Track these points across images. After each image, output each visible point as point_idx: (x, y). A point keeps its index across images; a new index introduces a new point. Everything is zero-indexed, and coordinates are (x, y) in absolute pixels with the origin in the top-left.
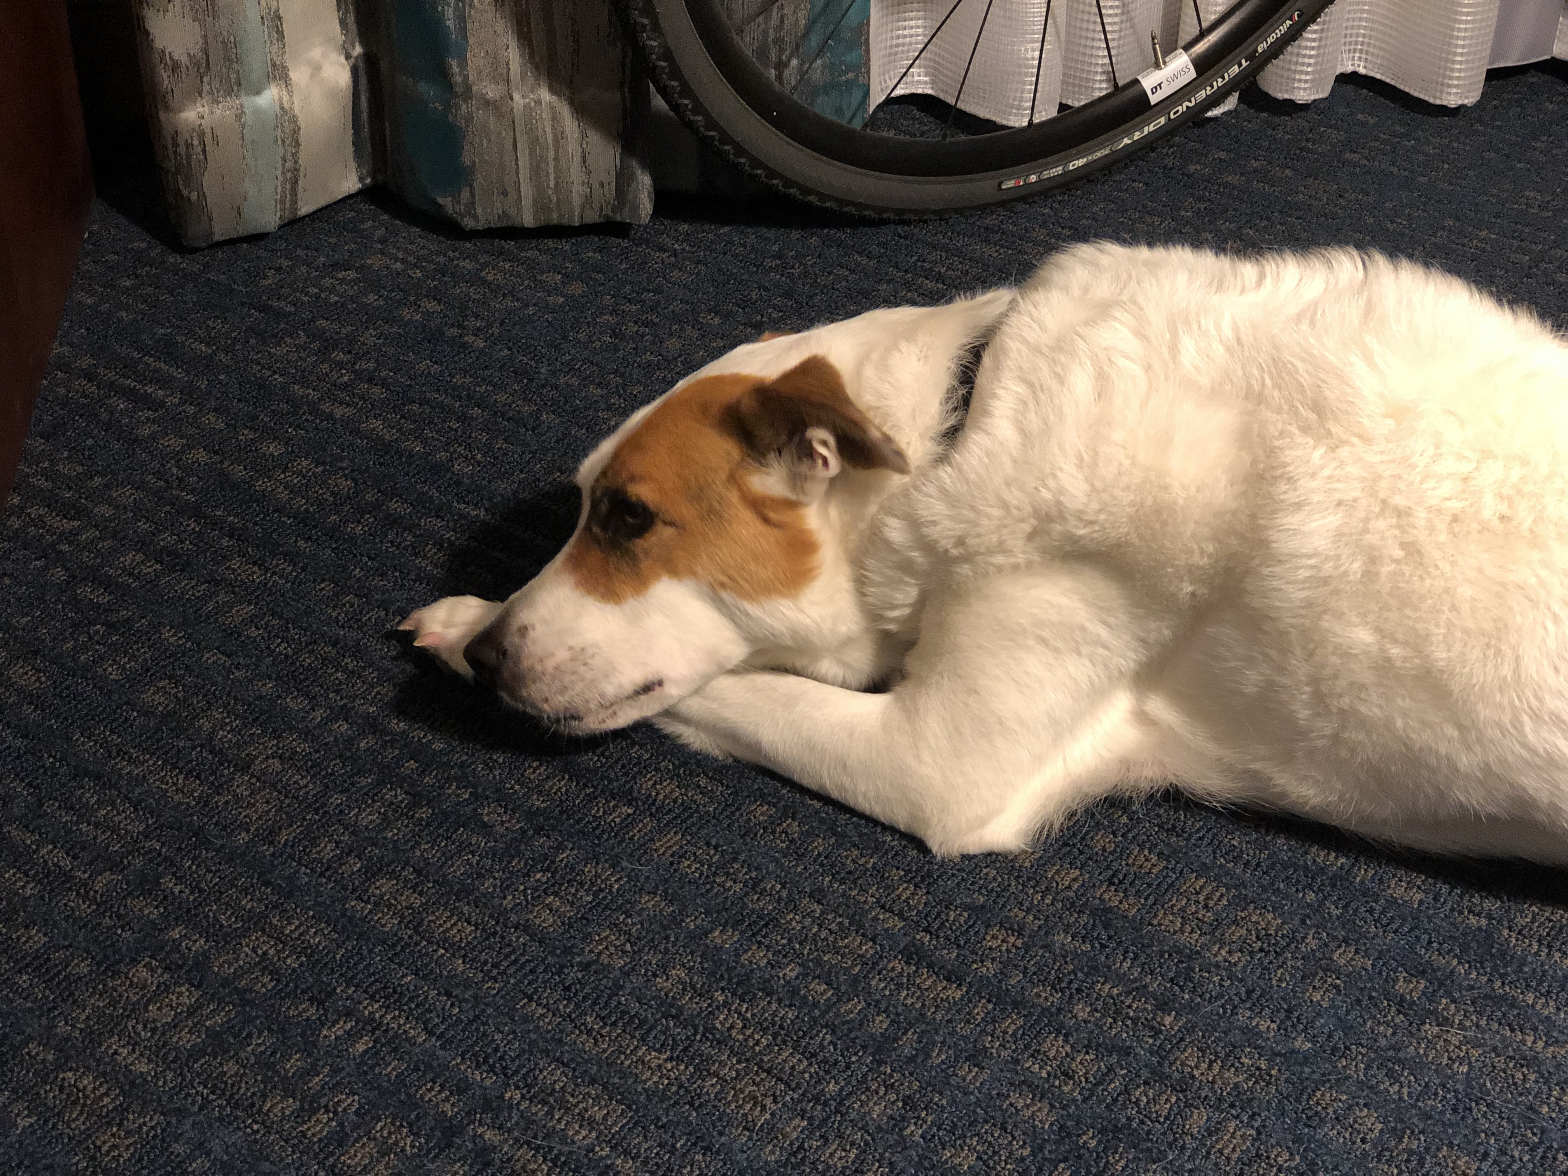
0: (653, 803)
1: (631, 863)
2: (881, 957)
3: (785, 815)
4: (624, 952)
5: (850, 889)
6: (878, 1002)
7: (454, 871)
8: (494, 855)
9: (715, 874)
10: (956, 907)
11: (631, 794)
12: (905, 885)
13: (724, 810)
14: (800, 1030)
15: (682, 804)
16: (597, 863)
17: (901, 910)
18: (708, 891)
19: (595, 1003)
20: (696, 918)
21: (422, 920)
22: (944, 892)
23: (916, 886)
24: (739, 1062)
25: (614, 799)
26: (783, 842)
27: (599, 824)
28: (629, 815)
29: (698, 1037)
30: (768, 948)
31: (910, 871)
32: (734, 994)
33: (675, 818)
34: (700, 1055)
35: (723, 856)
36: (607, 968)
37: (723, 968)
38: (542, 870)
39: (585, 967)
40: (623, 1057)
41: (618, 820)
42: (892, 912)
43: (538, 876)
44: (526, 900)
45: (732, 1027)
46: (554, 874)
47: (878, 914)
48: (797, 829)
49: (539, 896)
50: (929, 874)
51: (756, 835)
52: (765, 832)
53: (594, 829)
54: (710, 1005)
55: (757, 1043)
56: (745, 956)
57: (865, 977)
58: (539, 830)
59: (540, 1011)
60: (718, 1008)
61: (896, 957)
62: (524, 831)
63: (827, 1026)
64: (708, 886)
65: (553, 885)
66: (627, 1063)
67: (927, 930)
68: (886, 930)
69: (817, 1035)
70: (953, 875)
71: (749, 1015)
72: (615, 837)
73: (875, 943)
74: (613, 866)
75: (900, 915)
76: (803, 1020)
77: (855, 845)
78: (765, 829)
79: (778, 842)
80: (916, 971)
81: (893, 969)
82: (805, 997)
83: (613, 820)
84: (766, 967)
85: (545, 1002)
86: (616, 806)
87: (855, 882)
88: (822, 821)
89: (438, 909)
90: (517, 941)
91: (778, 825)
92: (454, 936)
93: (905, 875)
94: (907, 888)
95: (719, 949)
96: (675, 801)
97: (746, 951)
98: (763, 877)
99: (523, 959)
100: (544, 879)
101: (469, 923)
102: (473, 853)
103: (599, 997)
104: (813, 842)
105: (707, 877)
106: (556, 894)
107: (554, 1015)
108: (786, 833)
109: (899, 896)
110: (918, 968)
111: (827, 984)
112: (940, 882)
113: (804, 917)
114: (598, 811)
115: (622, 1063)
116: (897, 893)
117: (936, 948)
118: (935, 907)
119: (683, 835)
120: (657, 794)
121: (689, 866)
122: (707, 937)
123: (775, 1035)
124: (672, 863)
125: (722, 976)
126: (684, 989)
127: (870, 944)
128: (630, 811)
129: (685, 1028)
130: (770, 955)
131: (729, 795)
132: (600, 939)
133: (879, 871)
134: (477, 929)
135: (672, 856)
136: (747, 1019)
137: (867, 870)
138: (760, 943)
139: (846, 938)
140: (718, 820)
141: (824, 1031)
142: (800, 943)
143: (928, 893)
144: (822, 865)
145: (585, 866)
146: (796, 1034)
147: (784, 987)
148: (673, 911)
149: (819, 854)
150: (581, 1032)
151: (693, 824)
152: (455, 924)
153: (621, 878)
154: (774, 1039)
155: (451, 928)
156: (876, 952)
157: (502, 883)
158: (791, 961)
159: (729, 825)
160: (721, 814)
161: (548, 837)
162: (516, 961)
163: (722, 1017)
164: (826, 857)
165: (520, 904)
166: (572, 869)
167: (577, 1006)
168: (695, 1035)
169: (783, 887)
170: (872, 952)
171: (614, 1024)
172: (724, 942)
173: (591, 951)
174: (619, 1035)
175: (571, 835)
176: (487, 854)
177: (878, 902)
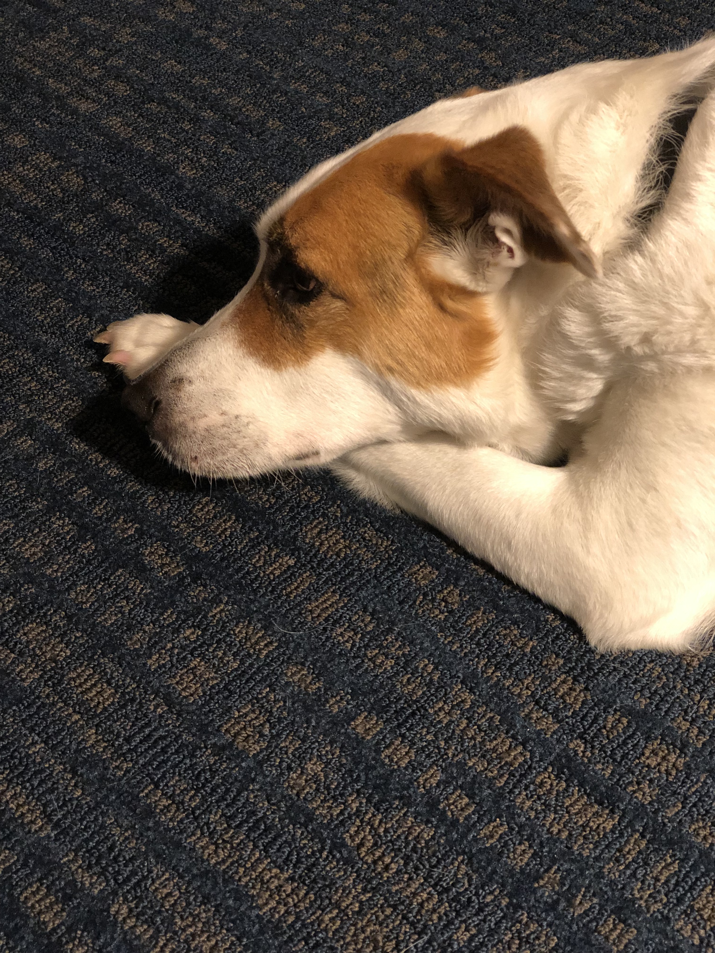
0: (315, 556)
1: (284, 627)
2: (530, 767)
3: (446, 581)
4: (262, 735)
5: (505, 677)
6: (521, 827)
7: (105, 620)
8: (148, 605)
9: (367, 646)
10: (615, 711)
11: (294, 543)
12: (563, 676)
13: (386, 569)
14: (434, 855)
15: (344, 559)
16: (249, 623)
17: (557, 709)
18: (358, 667)
19: (223, 799)
20: (342, 699)
21: (63, 676)
22: (604, 691)
23: (575, 679)
24: (365, 890)
25: (277, 547)
26: (442, 612)
27: (258, 575)
28: (289, 567)
29: (324, 854)
30: (412, 744)
31: (569, 660)
32: (369, 801)
33: (335, 575)
34: (324, 879)
35: (378, 625)
36: (241, 755)
37: (361, 767)
38: (193, 626)
39: (219, 750)
40: (242, 870)
41: (277, 573)
42: (546, 710)
43: (188, 632)
44: (171, 661)
45: (361, 844)
46: (205, 630)
47: (531, 712)
48: (458, 598)
49: (185, 658)
50: (590, 665)
51: (415, 602)
52: (424, 598)
53: (252, 582)
54: (342, 813)
55: (387, 868)
56: (387, 752)
57: (511, 792)
58: (196, 578)
59: (165, 802)
60: (350, 817)
61: (546, 769)
62: (181, 578)
63: (464, 853)
64: (359, 661)
65: (201, 646)
66: (245, 880)
67: (581, 737)
68: (539, 733)
69: (452, 863)
70: (615, 669)
71: (382, 830)
72: (272, 592)
73: (525, 748)
74: (265, 628)
75: (555, 713)
76: (438, 842)
77: (515, 623)
78: (425, 595)
79: (437, 612)
80: (566, 790)
81: (542, 784)
82: (444, 812)
83: (271, 573)
84: (406, 768)
85: (170, 792)
86: (277, 556)
87: (510, 669)
88: (483, 590)
89: (82, 664)
90: (155, 711)
91: (439, 592)
92: (92, 700)
93: (564, 664)
94: (564, 682)
95: (360, 741)
96: (338, 555)
97: (387, 747)
98: (416, 654)
99: (156, 735)
100: (193, 638)
101: (109, 683)
102: (127, 598)
103: (228, 791)
104: (472, 616)
105: (359, 649)
106: (202, 656)
107: (178, 809)
108: (446, 602)
109: (556, 690)
110: (568, 786)
111: (470, 798)
112: (601, 678)
113: (453, 708)
114: (258, 561)
115: (240, 880)
116: (554, 686)
117: (589, 761)
118: (592, 708)
119: (341, 595)
120: (321, 544)
121: (342, 635)
122: (349, 724)
123: (407, 859)
124: (325, 629)
125: (358, 776)
126: (317, 790)
127: (520, 749)
128: (292, 562)
129: (312, 839)
130: (413, 754)
131: (394, 551)
132: (239, 717)
133: (537, 658)
134: (117, 692)
135: (326, 620)
136: (380, 837)
137: (525, 655)
138: (403, 736)
139: (495, 738)
140: (378, 581)
141: (460, 858)
142: (446, 742)
143: (586, 689)
144: (478, 644)
145: (237, 625)
146: (428, 860)
147: (423, 796)
148: (319, 688)
149: (477, 631)
150: (202, 833)
151: (353, 583)
152: (95, 685)
153: (271, 643)
154: (406, 864)
155: (89, 690)
156: (525, 761)
157: (150, 639)
158: (434, 762)
159: (389, 588)
160: (382, 573)
161: (205, 586)
162: (149, 736)
163: (353, 829)
164: (484, 635)
165: (164, 665)
166: (224, 628)
167: (204, 799)
168: (321, 851)
169: (436, 668)
170: (521, 759)
171: (239, 826)
172: (367, 731)
173: (228, 731)
174: (242, 841)
175: (227, 588)
176: (141, 603)
177: (533, 695)
